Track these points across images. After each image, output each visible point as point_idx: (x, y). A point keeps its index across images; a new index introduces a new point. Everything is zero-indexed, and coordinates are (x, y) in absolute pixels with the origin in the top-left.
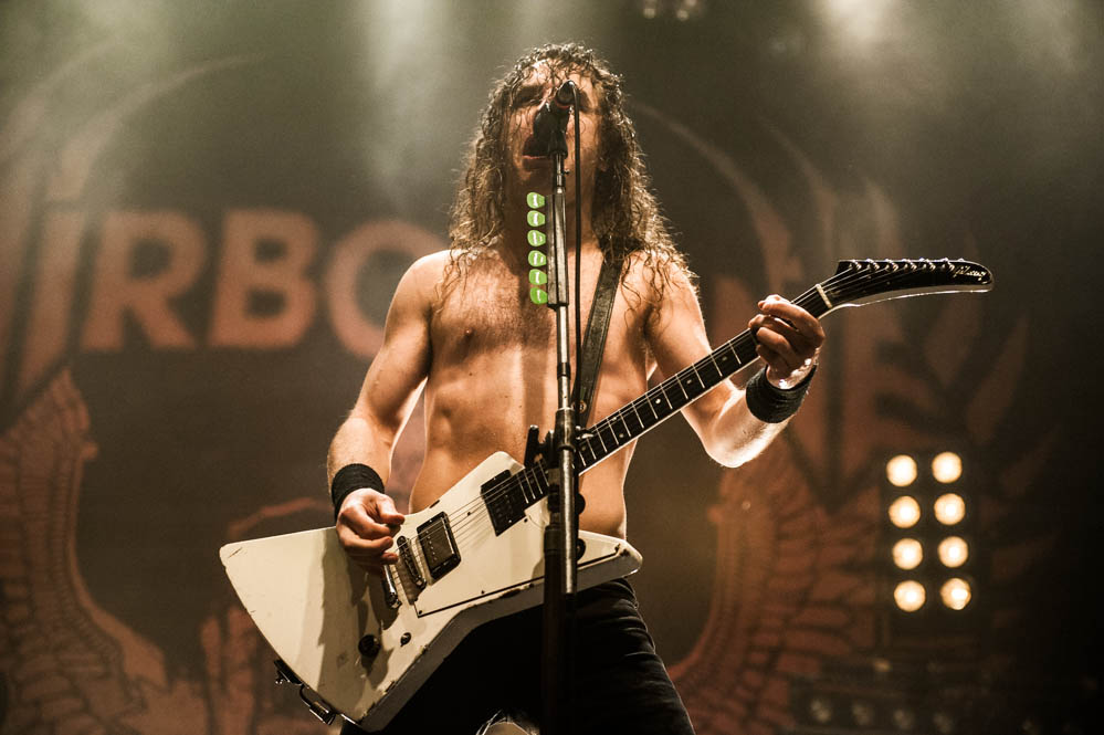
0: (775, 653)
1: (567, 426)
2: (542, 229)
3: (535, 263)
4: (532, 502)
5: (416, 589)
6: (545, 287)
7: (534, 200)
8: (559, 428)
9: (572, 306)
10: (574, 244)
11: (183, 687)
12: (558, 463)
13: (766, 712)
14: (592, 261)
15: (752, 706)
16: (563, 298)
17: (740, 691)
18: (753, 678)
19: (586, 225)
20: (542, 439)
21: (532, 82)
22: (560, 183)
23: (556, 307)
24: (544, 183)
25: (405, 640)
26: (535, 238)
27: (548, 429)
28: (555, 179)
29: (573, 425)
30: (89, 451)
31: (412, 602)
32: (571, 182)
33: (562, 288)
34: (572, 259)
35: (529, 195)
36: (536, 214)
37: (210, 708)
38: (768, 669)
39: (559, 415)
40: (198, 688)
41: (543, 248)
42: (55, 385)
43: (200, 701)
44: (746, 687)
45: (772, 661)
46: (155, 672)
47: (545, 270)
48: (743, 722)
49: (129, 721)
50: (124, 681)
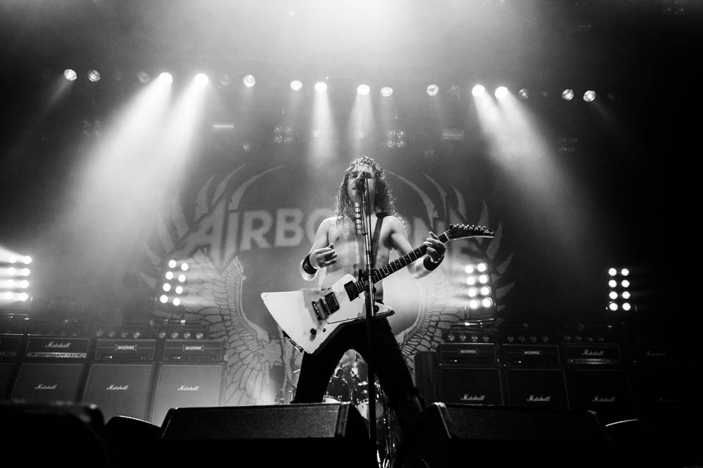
0: (437, 322)
1: (369, 268)
2: (359, 213)
4: (361, 292)
5: (326, 315)
9: (369, 234)
10: (369, 214)
11: (273, 341)
12: (367, 279)
13: (436, 339)
14: (374, 219)
15: (432, 338)
17: (428, 333)
18: (432, 330)
19: (372, 208)
23: (364, 235)
25: (325, 331)
27: (364, 270)
29: (371, 268)
30: (244, 278)
31: (326, 319)
32: (367, 199)
34: (368, 218)
37: (281, 345)
38: (436, 327)
40: (278, 341)
41: (360, 218)
42: (234, 261)
43: (279, 345)
44: (430, 332)
45: (437, 325)
46: (266, 338)
47: (361, 224)
48: (430, 342)
49: (260, 351)
50: (258, 341)
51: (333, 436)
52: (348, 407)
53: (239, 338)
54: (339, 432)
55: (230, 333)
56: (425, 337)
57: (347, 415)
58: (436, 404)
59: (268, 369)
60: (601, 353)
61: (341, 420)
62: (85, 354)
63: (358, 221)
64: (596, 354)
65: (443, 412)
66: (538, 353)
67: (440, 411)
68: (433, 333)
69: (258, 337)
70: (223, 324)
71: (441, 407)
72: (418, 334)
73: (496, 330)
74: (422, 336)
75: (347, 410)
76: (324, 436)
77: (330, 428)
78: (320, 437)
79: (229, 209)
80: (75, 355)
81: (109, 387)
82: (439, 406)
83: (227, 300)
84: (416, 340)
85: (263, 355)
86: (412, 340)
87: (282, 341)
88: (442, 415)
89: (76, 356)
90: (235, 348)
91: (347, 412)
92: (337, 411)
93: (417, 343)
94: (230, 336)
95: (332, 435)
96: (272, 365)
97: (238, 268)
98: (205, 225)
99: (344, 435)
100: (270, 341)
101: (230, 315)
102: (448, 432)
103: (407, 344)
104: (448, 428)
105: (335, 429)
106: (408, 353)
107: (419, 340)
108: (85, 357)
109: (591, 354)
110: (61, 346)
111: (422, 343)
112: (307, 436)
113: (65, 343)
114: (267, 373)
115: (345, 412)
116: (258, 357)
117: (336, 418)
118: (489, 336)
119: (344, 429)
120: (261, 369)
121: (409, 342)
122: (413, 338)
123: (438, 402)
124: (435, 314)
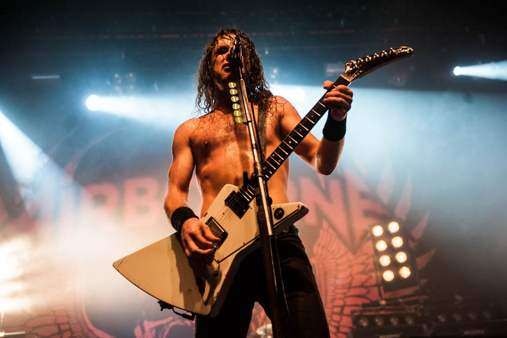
0: (343, 307)
1: (259, 168)
2: (236, 95)
3: (236, 108)
6: (241, 116)
7: (232, 85)
8: (256, 170)
13: (343, 329)
15: (338, 328)
16: (249, 119)
20: (249, 176)
22: (241, 77)
23: (247, 124)
24: (235, 78)
25: (216, 274)
26: (234, 99)
27: (251, 171)
28: (240, 75)
29: (262, 167)
33: (248, 116)
35: (229, 84)
36: (233, 90)
39: (255, 164)
41: (238, 102)
45: (342, 310)
47: (240, 110)
101: (68, 323)
124: (338, 296)
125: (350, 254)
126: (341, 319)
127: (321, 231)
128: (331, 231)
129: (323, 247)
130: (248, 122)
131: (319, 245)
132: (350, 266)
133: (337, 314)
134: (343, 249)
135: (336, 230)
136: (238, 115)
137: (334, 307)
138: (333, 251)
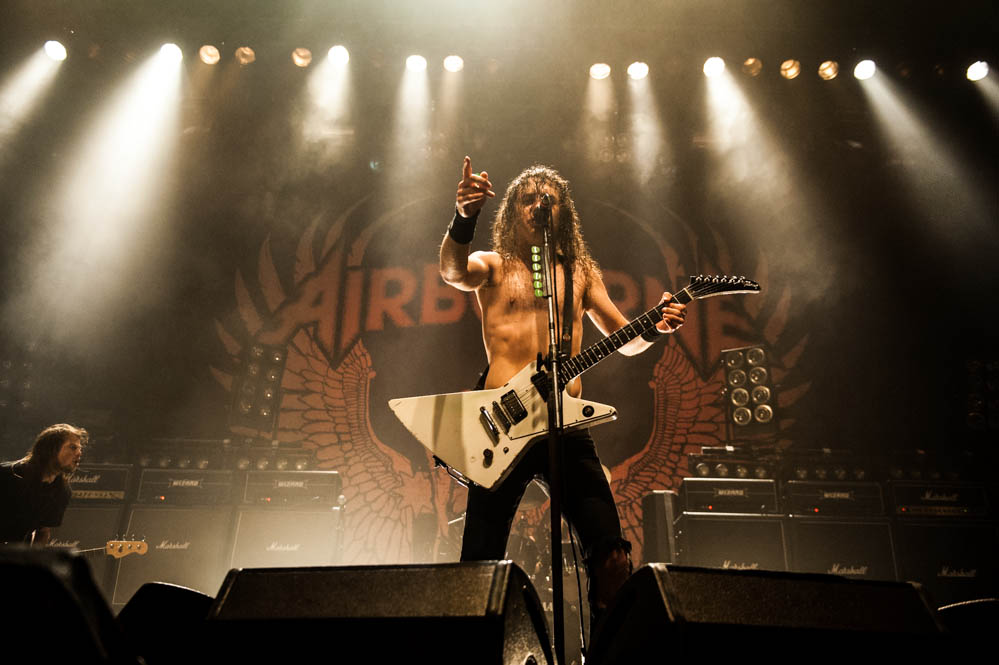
1: (554, 352)
2: (538, 262)
5: (507, 429)
6: (541, 289)
7: (535, 249)
11: (419, 475)
15: (674, 470)
16: (550, 293)
17: (669, 464)
18: (673, 457)
21: (530, 191)
23: (547, 298)
25: (506, 451)
29: (557, 351)
30: (372, 374)
31: (507, 432)
33: (549, 289)
34: (552, 271)
36: (536, 256)
37: (432, 482)
38: (681, 453)
39: (551, 346)
40: (426, 474)
41: (540, 271)
42: (356, 347)
43: (427, 480)
44: (671, 461)
45: (682, 449)
46: (408, 469)
47: (541, 281)
48: (670, 477)
49: (397, 491)
50: (394, 474)
51: (483, 614)
52: (508, 568)
53: (364, 469)
54: (493, 608)
55: (351, 462)
56: (663, 469)
57: (506, 581)
58: (652, 565)
59: (410, 520)
60: (954, 497)
61: (496, 589)
62: (123, 493)
63: (537, 276)
64: (944, 498)
65: (661, 579)
66: (846, 496)
67: (657, 577)
68: (676, 464)
69: (395, 467)
70: (338, 447)
71: (659, 572)
72: (652, 465)
73: (778, 458)
74: (657, 468)
75: (507, 572)
76: (469, 614)
77: (479, 600)
78: (463, 614)
79: (349, 264)
80: (107, 495)
81: (160, 544)
82: (656, 568)
83: (346, 410)
84: (648, 474)
85: (402, 496)
86: (641, 473)
87: (433, 473)
88: (659, 583)
89: (109, 497)
90: (358, 485)
91: (506, 577)
92: (491, 575)
93: (649, 480)
94: (350, 466)
95: (481, 613)
96: (416, 511)
97: (361, 358)
98: (310, 291)
99: (500, 612)
100: (414, 473)
101: (350, 433)
102: (669, 611)
103: (634, 481)
104: (670, 603)
105: (486, 604)
106: (636, 495)
107: (654, 475)
108: (122, 497)
109: (937, 498)
110: (85, 480)
111: (657, 479)
112: (441, 615)
113: (90, 476)
114: (410, 525)
115: (503, 578)
116: (395, 499)
117: (489, 586)
118: (765, 467)
119: (501, 602)
120: (400, 519)
121: (637, 478)
122: (642, 470)
123: (654, 562)
124: (679, 432)
125: (699, 380)
126: (680, 460)
127: (666, 348)
128: (678, 348)
129: (667, 368)
130: (548, 296)
131: (661, 365)
132: (699, 395)
133: (675, 452)
134: (692, 373)
135: (684, 348)
136: (538, 287)
137: (672, 444)
138: (679, 374)
